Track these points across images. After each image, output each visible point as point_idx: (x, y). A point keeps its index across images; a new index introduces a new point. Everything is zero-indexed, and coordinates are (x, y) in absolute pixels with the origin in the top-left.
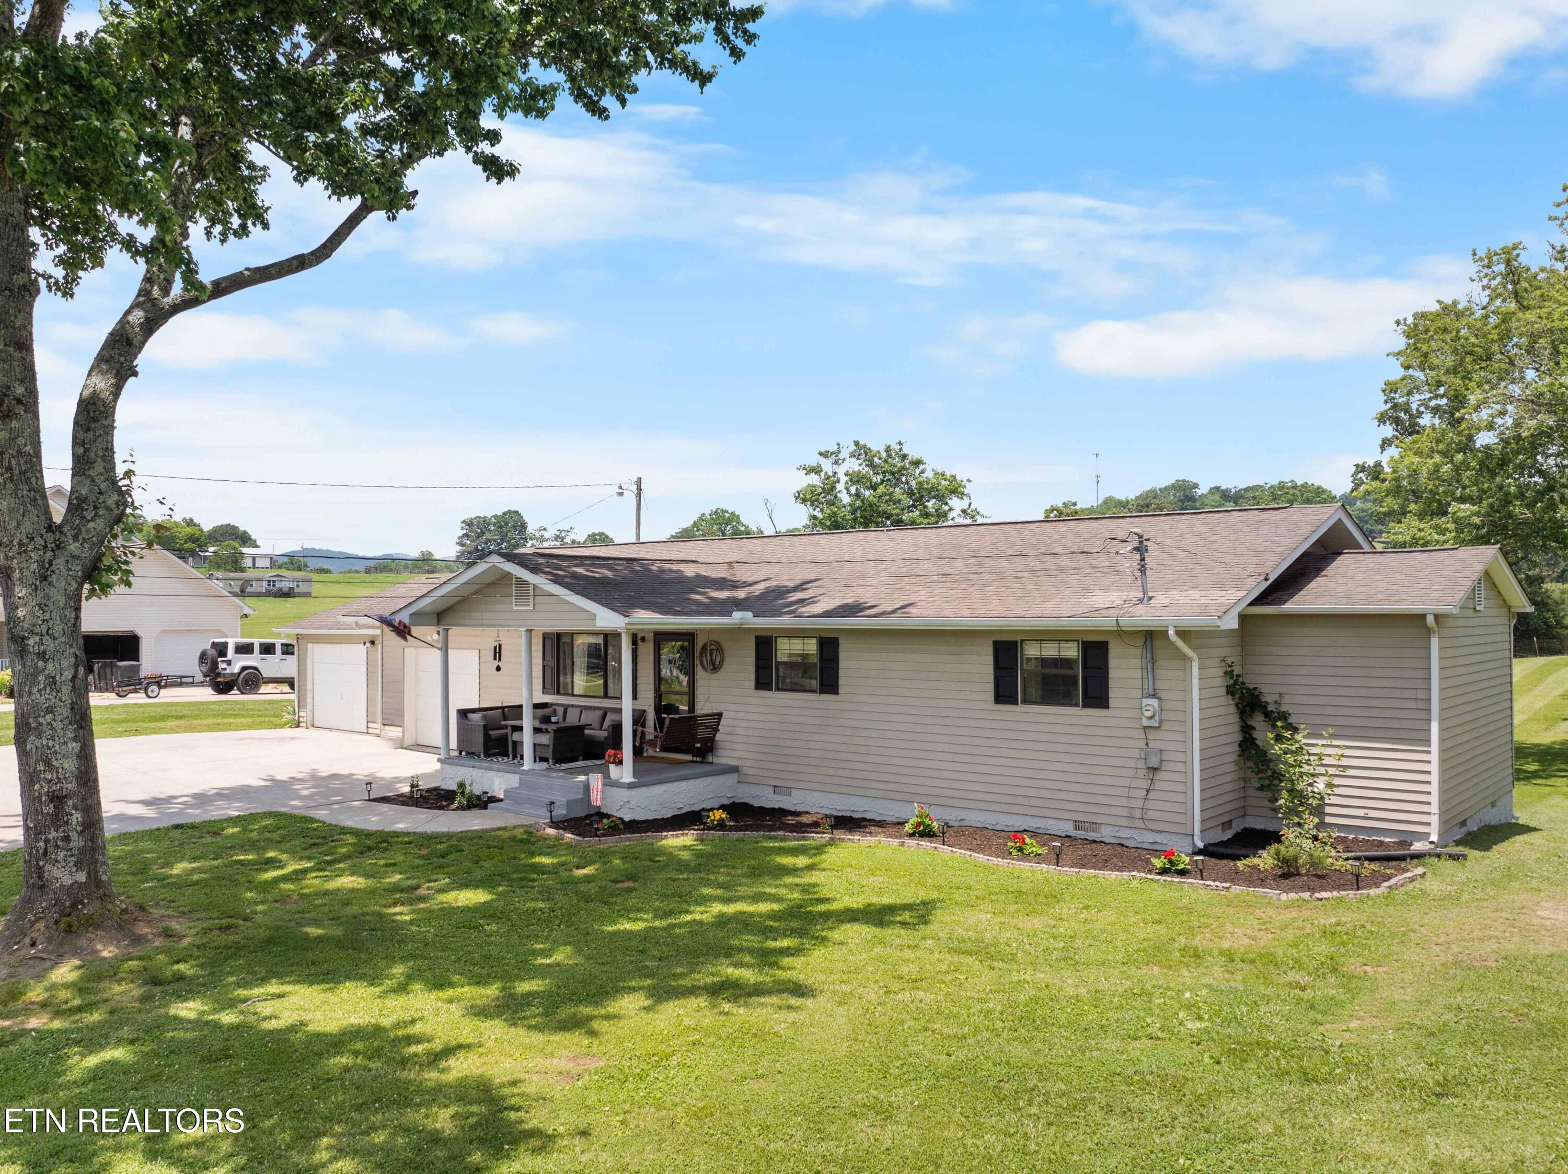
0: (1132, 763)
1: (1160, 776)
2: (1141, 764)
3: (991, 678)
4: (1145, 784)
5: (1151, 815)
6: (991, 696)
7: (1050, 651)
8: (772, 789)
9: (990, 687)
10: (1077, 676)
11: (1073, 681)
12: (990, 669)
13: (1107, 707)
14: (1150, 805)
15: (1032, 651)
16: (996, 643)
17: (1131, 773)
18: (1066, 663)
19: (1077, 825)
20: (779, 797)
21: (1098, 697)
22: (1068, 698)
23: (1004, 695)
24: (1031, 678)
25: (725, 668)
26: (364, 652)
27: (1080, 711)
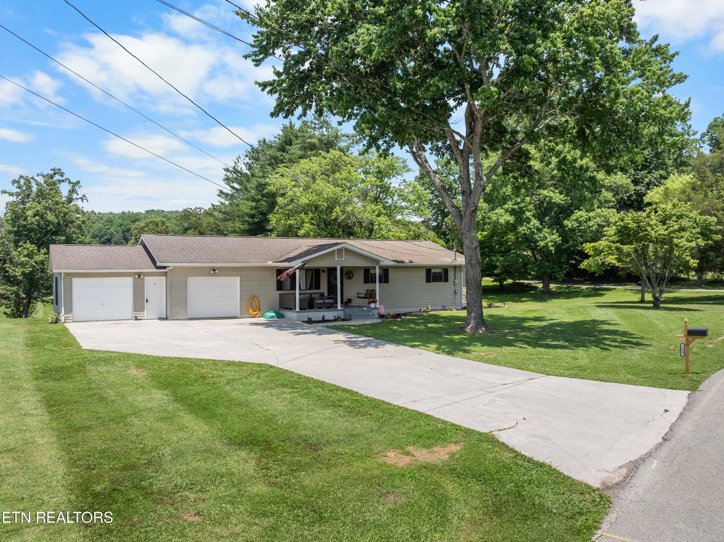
0: (452, 293)
2: (454, 293)
3: (425, 277)
4: (454, 296)
5: (455, 302)
6: (425, 281)
7: (437, 271)
9: (425, 279)
10: (442, 275)
11: (442, 277)
12: (425, 275)
13: (448, 282)
14: (455, 300)
15: (433, 271)
16: (426, 269)
17: (452, 295)
18: (440, 273)
19: (442, 307)
21: (446, 280)
22: (441, 281)
23: (428, 280)
24: (433, 277)
25: (353, 278)
26: (129, 281)
27: (443, 283)
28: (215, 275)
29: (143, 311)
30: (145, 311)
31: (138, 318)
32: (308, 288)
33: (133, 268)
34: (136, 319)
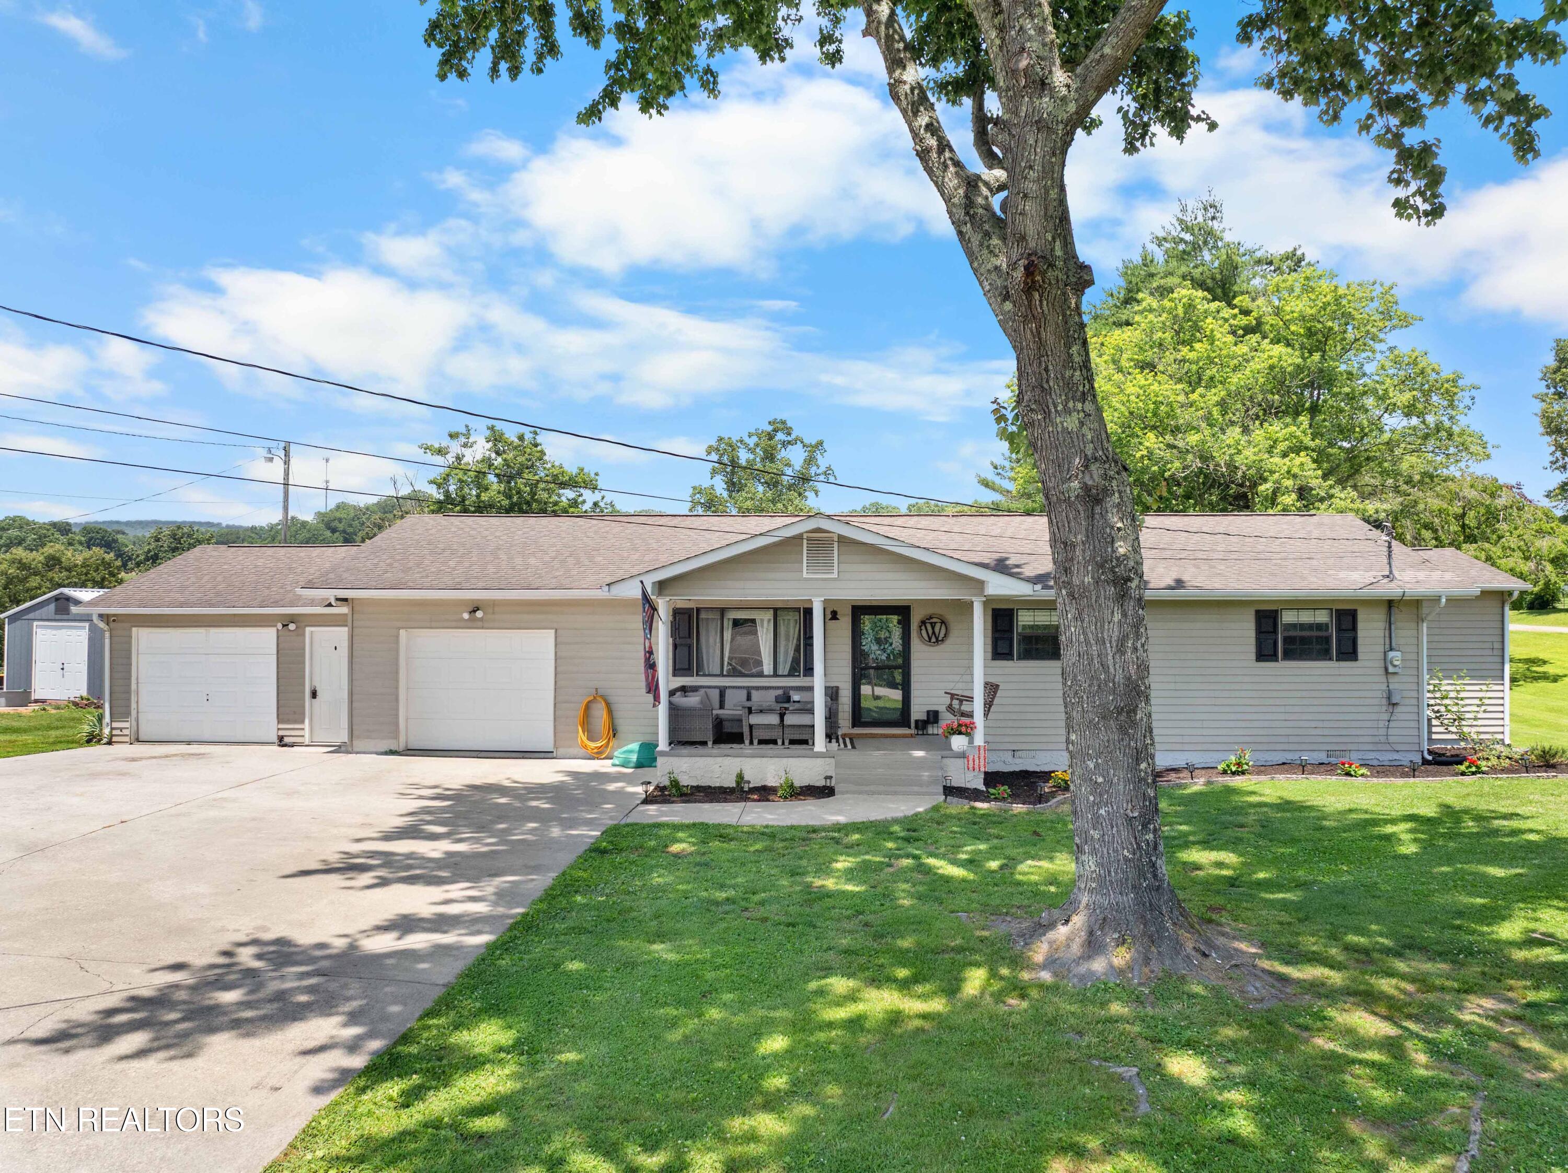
0: (1376, 701)
1: (1398, 709)
2: (1384, 702)
3: (1253, 641)
4: (1386, 716)
5: (1391, 739)
6: (1253, 657)
7: (1306, 617)
8: (1010, 753)
9: (1252, 649)
10: (1331, 636)
11: (1327, 640)
12: (1252, 633)
13: (1356, 659)
14: (1391, 732)
15: (1288, 617)
16: (1258, 612)
17: (1376, 709)
18: (1319, 627)
19: (1329, 753)
20: (1017, 761)
21: (1349, 652)
22: (1324, 654)
23: (1265, 653)
24: (1288, 640)
25: (950, 641)
26: (268, 637)
27: (1333, 664)
28: (473, 624)
29: (303, 722)
30: (307, 721)
31: (286, 740)
32: (784, 668)
33: (276, 604)
34: (282, 742)
